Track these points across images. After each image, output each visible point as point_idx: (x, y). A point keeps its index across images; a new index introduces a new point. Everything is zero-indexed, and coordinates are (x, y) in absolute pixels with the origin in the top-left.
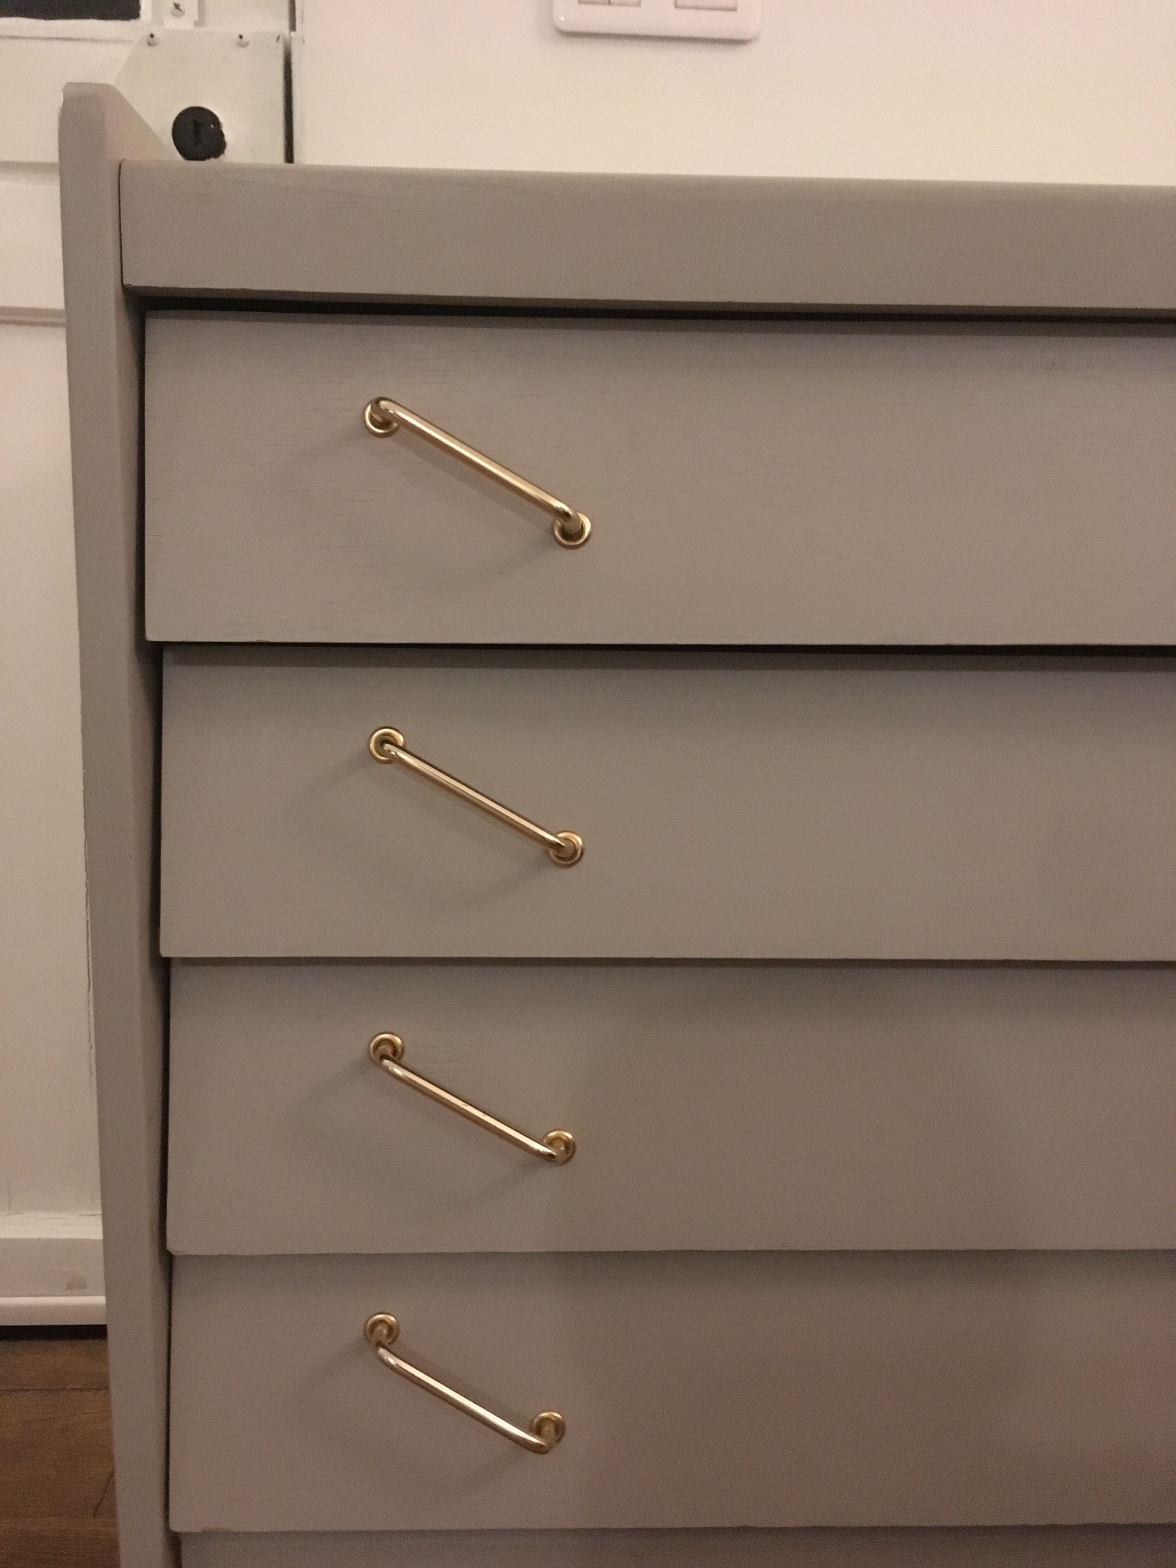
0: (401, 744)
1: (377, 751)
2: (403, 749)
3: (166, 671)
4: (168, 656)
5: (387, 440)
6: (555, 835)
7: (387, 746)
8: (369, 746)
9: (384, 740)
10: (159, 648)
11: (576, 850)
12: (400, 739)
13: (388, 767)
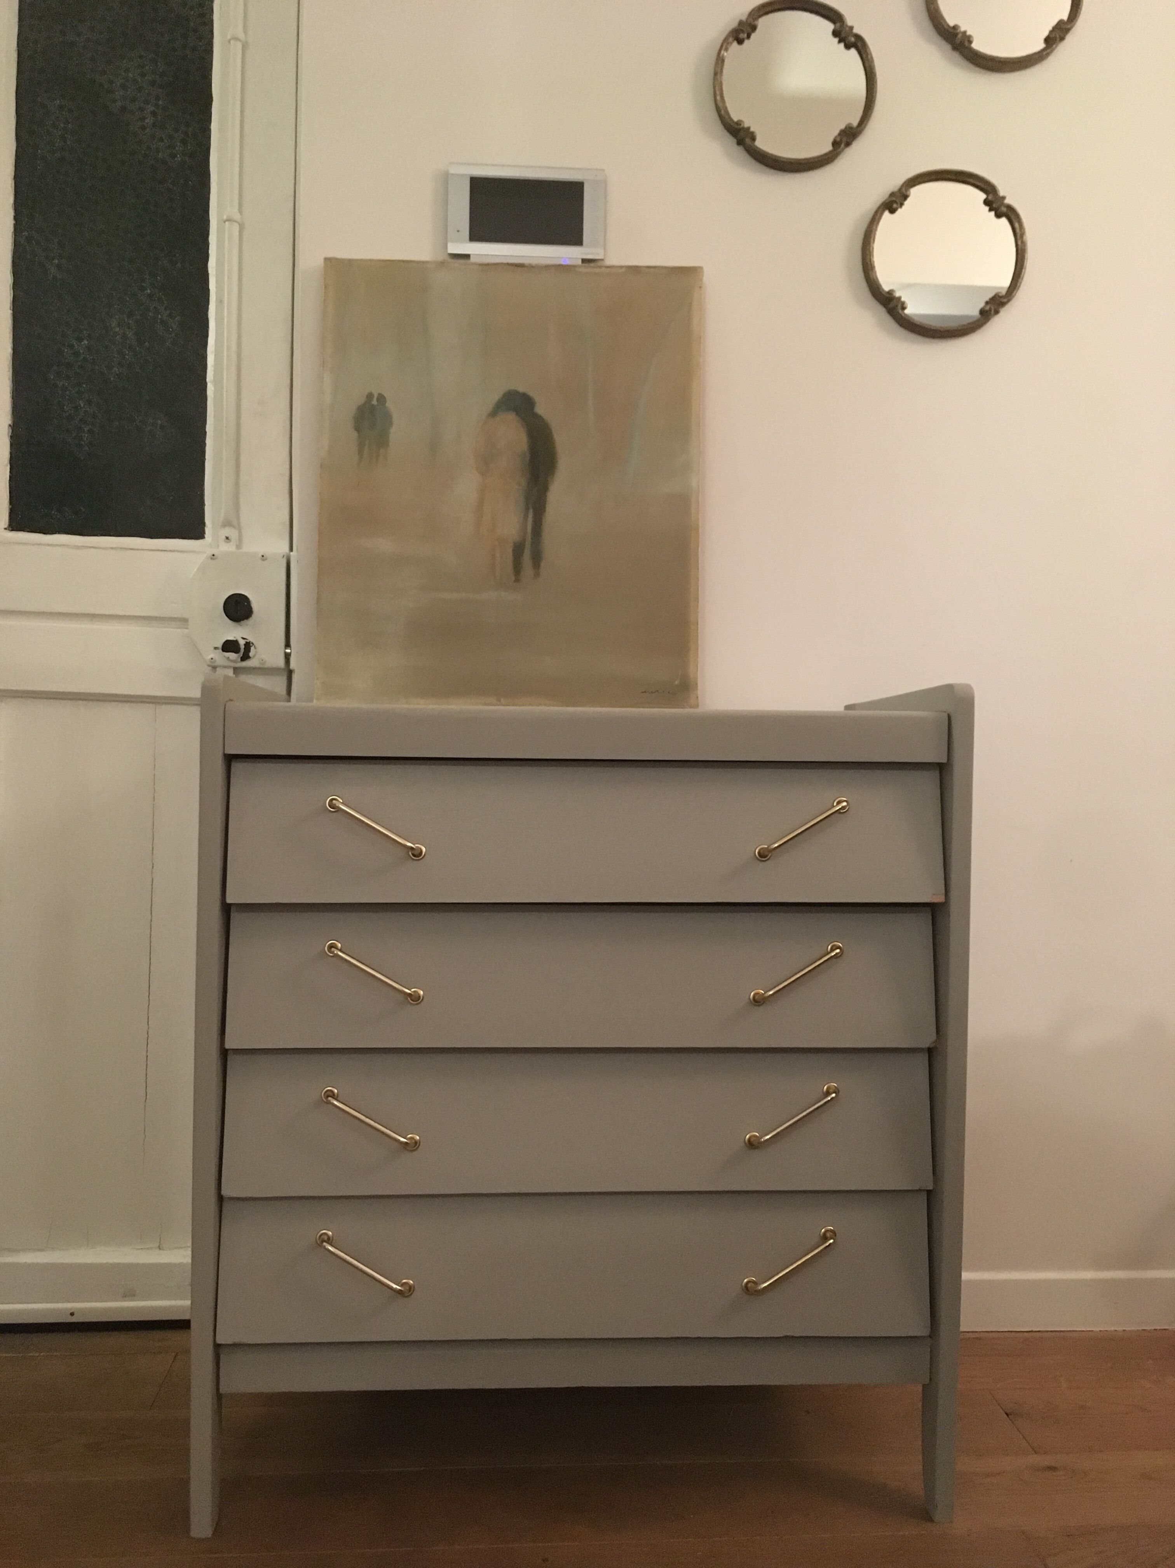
0: (339, 948)
1: (328, 951)
2: (341, 950)
3: (232, 915)
4: (232, 909)
5: (334, 814)
6: (410, 990)
7: (333, 949)
8: (325, 948)
9: (332, 946)
10: (230, 905)
11: (420, 997)
12: (339, 945)
13: (334, 959)
